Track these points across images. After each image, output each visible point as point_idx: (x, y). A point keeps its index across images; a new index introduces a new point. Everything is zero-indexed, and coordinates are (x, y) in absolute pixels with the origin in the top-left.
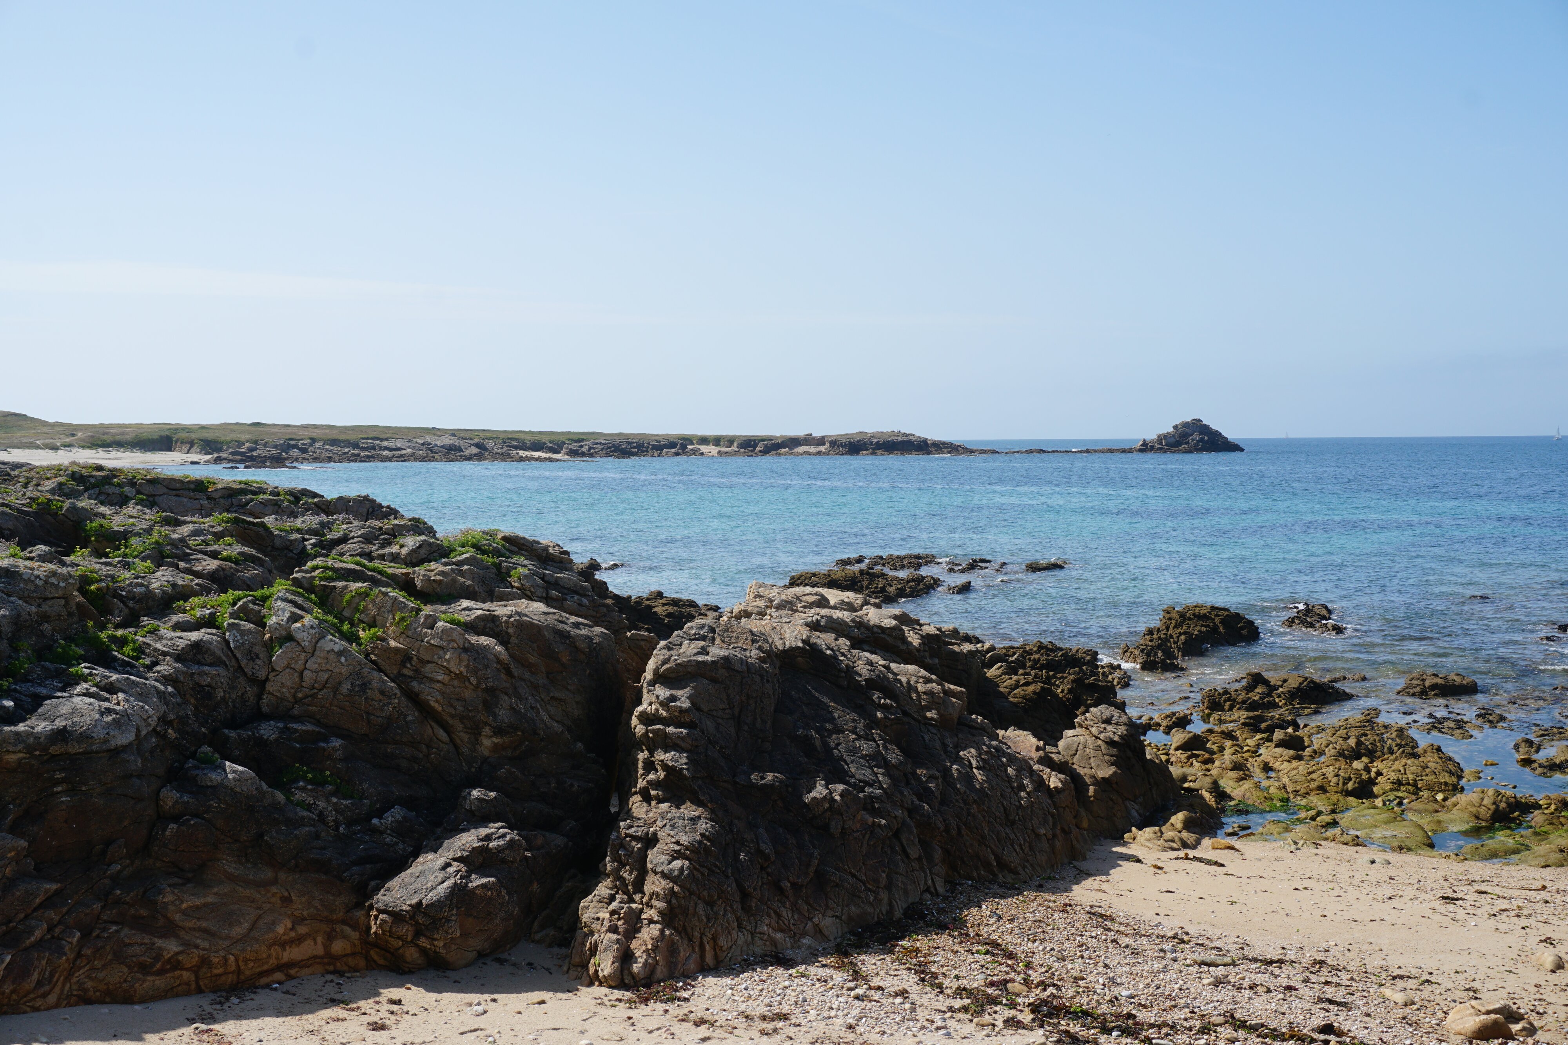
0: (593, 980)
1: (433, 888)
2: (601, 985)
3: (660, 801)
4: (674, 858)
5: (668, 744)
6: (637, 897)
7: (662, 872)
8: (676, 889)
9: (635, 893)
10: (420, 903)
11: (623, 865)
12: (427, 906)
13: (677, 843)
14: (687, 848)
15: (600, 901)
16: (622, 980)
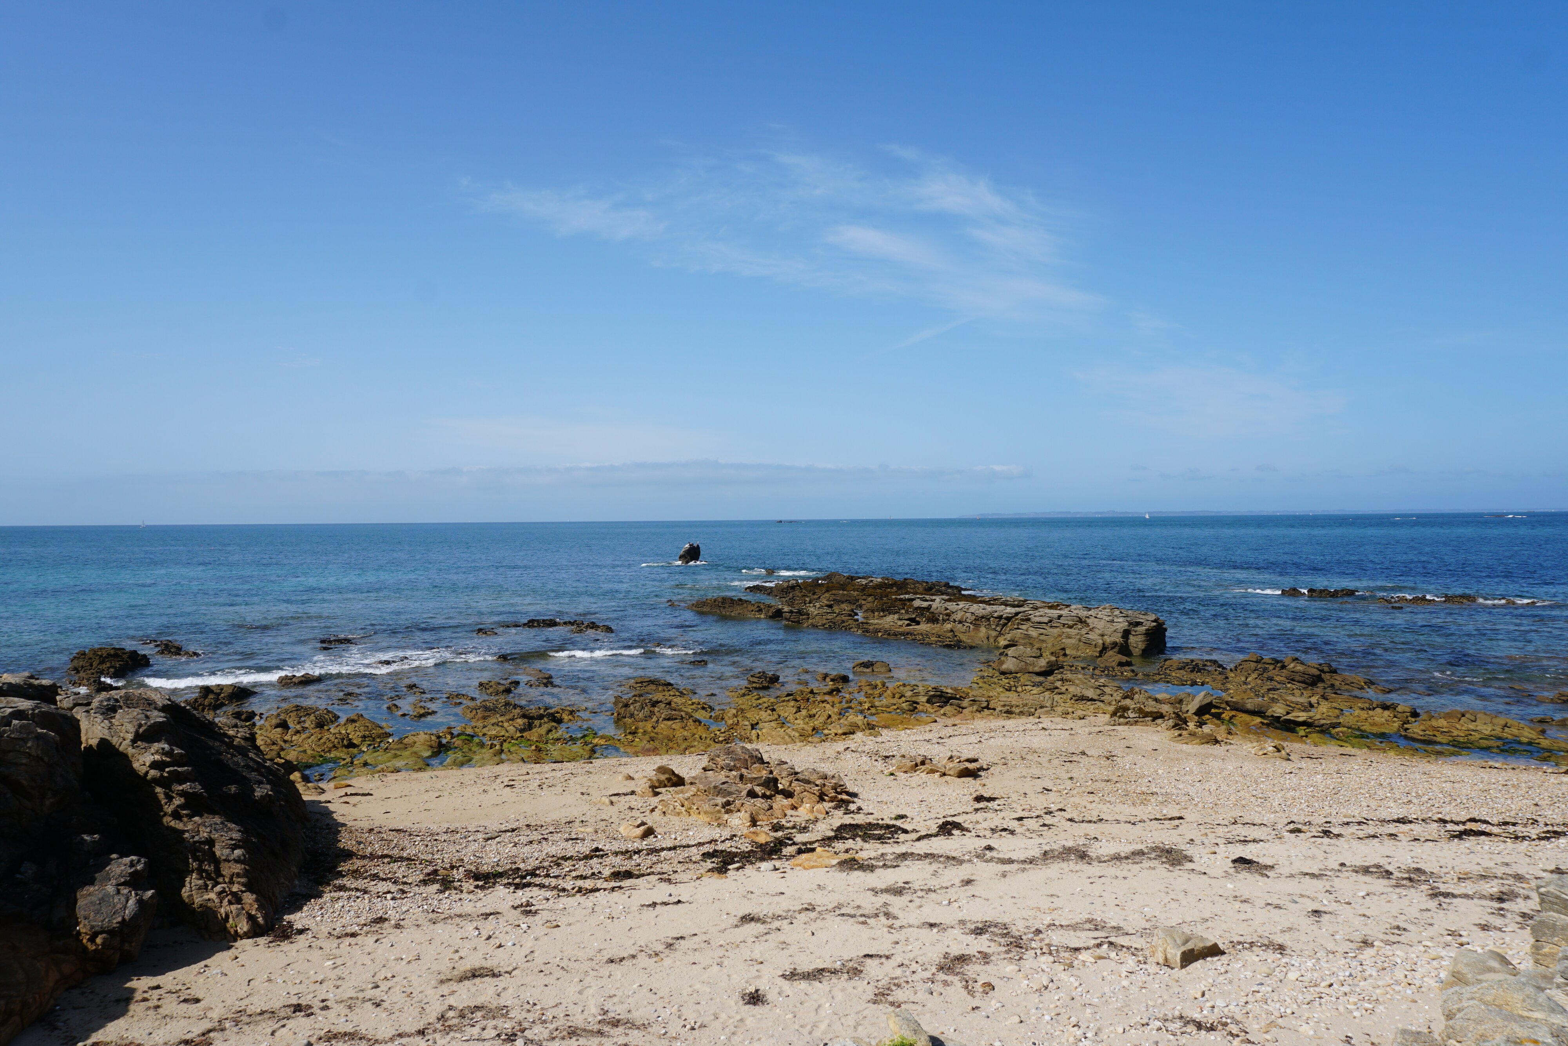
0: (236, 937)
1: (125, 907)
2: (241, 939)
3: (190, 817)
4: (233, 850)
5: (180, 778)
6: (221, 880)
7: (234, 860)
8: (247, 867)
9: (217, 877)
10: (124, 919)
11: (201, 862)
12: (130, 919)
13: (231, 839)
14: (239, 841)
15: (199, 889)
16: (255, 931)
